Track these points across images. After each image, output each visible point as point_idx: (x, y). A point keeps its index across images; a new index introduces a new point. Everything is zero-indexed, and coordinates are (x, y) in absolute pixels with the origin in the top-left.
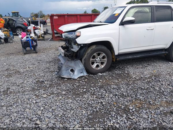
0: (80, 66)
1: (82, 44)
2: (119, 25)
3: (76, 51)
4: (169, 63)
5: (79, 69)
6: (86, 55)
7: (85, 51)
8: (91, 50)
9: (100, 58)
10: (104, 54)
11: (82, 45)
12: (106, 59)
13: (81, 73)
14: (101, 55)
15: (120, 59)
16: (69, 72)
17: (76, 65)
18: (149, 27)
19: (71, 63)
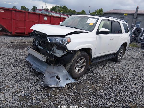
0: (64, 71)
1: (72, 50)
2: (96, 34)
3: (61, 56)
4: (115, 63)
5: (62, 74)
6: (73, 61)
7: (72, 57)
8: (77, 56)
9: (81, 63)
10: (84, 60)
11: (72, 52)
12: (85, 64)
13: (67, 79)
14: (82, 60)
15: (93, 62)
16: (56, 80)
17: (59, 71)
18: (111, 38)
19: (53, 68)
